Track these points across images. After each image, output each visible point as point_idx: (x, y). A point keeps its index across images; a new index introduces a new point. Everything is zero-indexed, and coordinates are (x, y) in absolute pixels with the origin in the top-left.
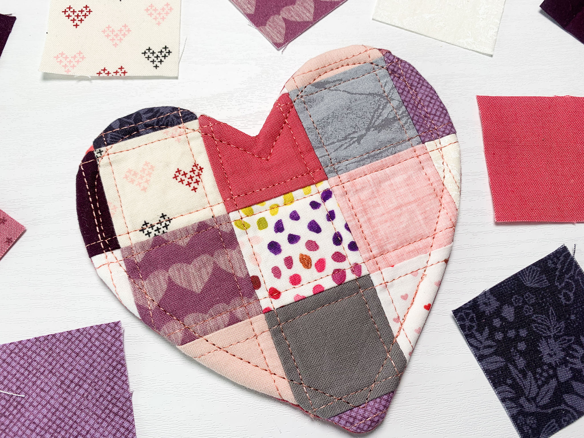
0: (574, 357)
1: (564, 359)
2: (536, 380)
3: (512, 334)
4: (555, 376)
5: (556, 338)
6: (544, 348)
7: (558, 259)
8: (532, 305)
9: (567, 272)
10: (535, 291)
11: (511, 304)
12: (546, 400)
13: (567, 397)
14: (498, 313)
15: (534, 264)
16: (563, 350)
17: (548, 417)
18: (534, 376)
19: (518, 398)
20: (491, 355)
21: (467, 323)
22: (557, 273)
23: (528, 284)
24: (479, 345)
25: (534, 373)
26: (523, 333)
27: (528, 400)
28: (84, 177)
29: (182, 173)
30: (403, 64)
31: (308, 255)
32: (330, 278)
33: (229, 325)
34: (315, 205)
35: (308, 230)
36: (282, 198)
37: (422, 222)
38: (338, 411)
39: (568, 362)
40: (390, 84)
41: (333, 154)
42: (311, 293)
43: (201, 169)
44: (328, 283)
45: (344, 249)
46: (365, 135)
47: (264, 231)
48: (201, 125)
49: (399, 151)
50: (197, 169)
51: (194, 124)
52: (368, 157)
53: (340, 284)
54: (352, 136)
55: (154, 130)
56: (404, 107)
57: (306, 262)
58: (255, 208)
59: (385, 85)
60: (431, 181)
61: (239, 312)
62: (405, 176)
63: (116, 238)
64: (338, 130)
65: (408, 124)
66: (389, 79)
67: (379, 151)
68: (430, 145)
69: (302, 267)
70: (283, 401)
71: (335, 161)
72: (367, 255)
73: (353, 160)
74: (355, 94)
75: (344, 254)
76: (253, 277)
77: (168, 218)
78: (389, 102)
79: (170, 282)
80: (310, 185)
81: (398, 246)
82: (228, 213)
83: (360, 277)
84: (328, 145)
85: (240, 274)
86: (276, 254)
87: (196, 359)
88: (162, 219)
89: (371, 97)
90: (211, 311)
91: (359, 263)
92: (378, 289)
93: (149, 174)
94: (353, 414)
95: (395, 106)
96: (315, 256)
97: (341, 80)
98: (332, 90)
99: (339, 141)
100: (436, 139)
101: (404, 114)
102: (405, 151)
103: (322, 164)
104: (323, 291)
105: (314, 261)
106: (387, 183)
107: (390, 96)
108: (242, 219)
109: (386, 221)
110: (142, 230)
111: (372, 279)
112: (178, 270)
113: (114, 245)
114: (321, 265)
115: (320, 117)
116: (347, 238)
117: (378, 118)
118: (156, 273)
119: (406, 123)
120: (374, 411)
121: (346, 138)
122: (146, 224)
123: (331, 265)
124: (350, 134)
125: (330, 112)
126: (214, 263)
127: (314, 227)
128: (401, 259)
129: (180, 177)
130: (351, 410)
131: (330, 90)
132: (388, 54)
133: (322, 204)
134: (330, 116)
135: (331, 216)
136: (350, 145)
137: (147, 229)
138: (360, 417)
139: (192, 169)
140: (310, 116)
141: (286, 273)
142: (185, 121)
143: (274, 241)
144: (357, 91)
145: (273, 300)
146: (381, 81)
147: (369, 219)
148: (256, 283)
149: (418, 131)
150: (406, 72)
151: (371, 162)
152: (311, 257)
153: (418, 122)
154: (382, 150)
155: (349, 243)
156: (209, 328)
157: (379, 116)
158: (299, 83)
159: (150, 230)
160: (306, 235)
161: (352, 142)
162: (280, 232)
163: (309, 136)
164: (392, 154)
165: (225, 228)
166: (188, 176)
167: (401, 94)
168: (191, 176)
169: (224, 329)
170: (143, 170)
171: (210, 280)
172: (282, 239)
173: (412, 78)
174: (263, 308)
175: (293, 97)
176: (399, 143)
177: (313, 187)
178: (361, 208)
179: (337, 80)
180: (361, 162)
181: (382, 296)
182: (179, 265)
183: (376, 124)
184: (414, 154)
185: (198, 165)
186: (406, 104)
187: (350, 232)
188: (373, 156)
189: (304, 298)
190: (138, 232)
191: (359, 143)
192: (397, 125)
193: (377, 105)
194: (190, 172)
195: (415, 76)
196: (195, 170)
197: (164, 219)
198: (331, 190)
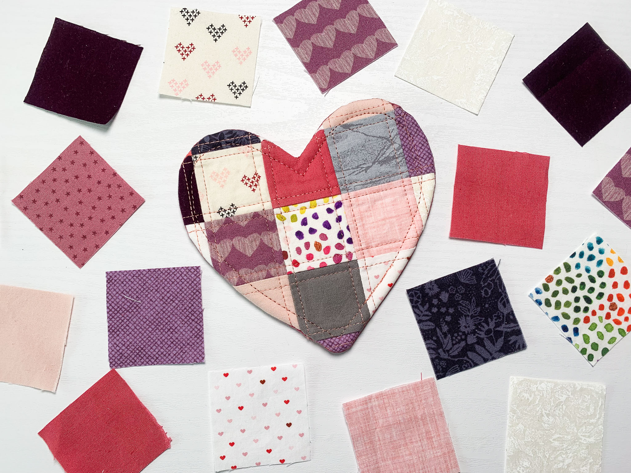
0: (481, 330)
1: (474, 330)
2: (452, 340)
3: (443, 310)
4: (465, 340)
5: (472, 317)
6: (462, 322)
7: (487, 267)
8: (462, 294)
9: (490, 277)
10: (466, 286)
11: (448, 292)
12: (456, 353)
13: (469, 353)
14: (437, 296)
15: (469, 269)
16: (475, 325)
17: (454, 363)
18: (452, 338)
19: (438, 348)
20: (426, 321)
21: (415, 299)
22: (484, 276)
23: (462, 281)
24: (420, 313)
25: (452, 336)
26: (451, 311)
27: (444, 351)
28: (184, 173)
29: (247, 178)
30: (407, 117)
31: (320, 243)
32: (332, 258)
33: (266, 278)
34: (329, 211)
35: (322, 227)
36: (309, 203)
37: (397, 231)
38: (323, 338)
39: (476, 332)
40: (396, 131)
41: (347, 177)
42: (319, 267)
43: (259, 177)
44: (330, 262)
45: (344, 242)
46: (371, 167)
47: (294, 223)
48: (263, 147)
49: (392, 181)
50: (257, 177)
51: (258, 146)
52: (371, 183)
53: (337, 264)
54: (362, 166)
55: (232, 146)
56: (402, 150)
57: (318, 247)
58: (291, 207)
59: (392, 132)
60: (410, 205)
61: (273, 271)
62: (392, 199)
63: (202, 215)
64: (353, 161)
65: (402, 163)
66: (395, 127)
67: (379, 179)
68: (414, 179)
69: (315, 249)
70: (292, 327)
71: (348, 182)
72: (358, 248)
73: (360, 183)
74: (370, 136)
75: (344, 245)
76: (284, 251)
77: (236, 207)
78: (392, 144)
79: (233, 248)
80: (329, 197)
81: (379, 244)
82: (273, 209)
83: (350, 261)
84: (345, 170)
85: (276, 249)
86: (300, 240)
87: (244, 295)
88: (232, 207)
89: (380, 139)
90: (256, 268)
91: (352, 252)
92: (361, 270)
93: (226, 177)
94: (332, 341)
95: (396, 148)
96: (324, 244)
97: (362, 124)
98: (354, 131)
99: (353, 168)
100: (419, 175)
101: (401, 155)
102: (396, 181)
103: (339, 183)
104: (326, 266)
105: (323, 247)
106: (380, 202)
107: (394, 140)
108: (281, 213)
109: (374, 227)
110: (219, 212)
111: (358, 263)
112: (239, 241)
113: (200, 219)
114: (327, 250)
115: (343, 150)
116: (347, 235)
117: (382, 156)
118: (225, 240)
119: (401, 161)
120: (345, 341)
121: (358, 167)
122: (221, 209)
123: (334, 251)
124: (361, 165)
125: (350, 148)
126: (261, 239)
127: (327, 225)
128: (379, 253)
129: (246, 181)
130: (332, 338)
131: (353, 131)
132: (398, 109)
133: (335, 210)
134: (350, 150)
135: (339, 219)
136: (360, 172)
137: (222, 212)
138: (336, 343)
139: (254, 176)
140: (336, 149)
141: (305, 252)
142: (253, 143)
143: (300, 231)
144: (371, 134)
145: (294, 267)
146: (390, 128)
147: (363, 225)
148: (285, 255)
149: (408, 168)
150: (408, 124)
151: (371, 186)
152: (322, 244)
153: (409, 161)
154: (381, 178)
155: (347, 238)
156: (253, 278)
157: (383, 154)
158: (332, 122)
159: (224, 213)
160: (321, 230)
161: (361, 170)
162: (305, 225)
163: (333, 163)
164: (387, 182)
165: (270, 218)
166: (251, 181)
167: (402, 140)
168: (252, 181)
169: (262, 280)
170: (223, 173)
171: (257, 250)
172: (305, 230)
173: (412, 128)
174: (288, 271)
175: (326, 133)
176: (393, 175)
177: (330, 198)
178: (360, 217)
179: (359, 124)
180: (365, 185)
181: (363, 274)
182: (239, 238)
183: (380, 160)
184: (402, 184)
185: (257, 174)
186: (403, 147)
187: (350, 231)
188: (374, 182)
189: (314, 269)
190: (216, 213)
191: (366, 172)
192: (394, 162)
193: (384, 146)
194: (252, 178)
195: (414, 128)
196: (255, 177)
197: (233, 207)
198: (342, 202)
